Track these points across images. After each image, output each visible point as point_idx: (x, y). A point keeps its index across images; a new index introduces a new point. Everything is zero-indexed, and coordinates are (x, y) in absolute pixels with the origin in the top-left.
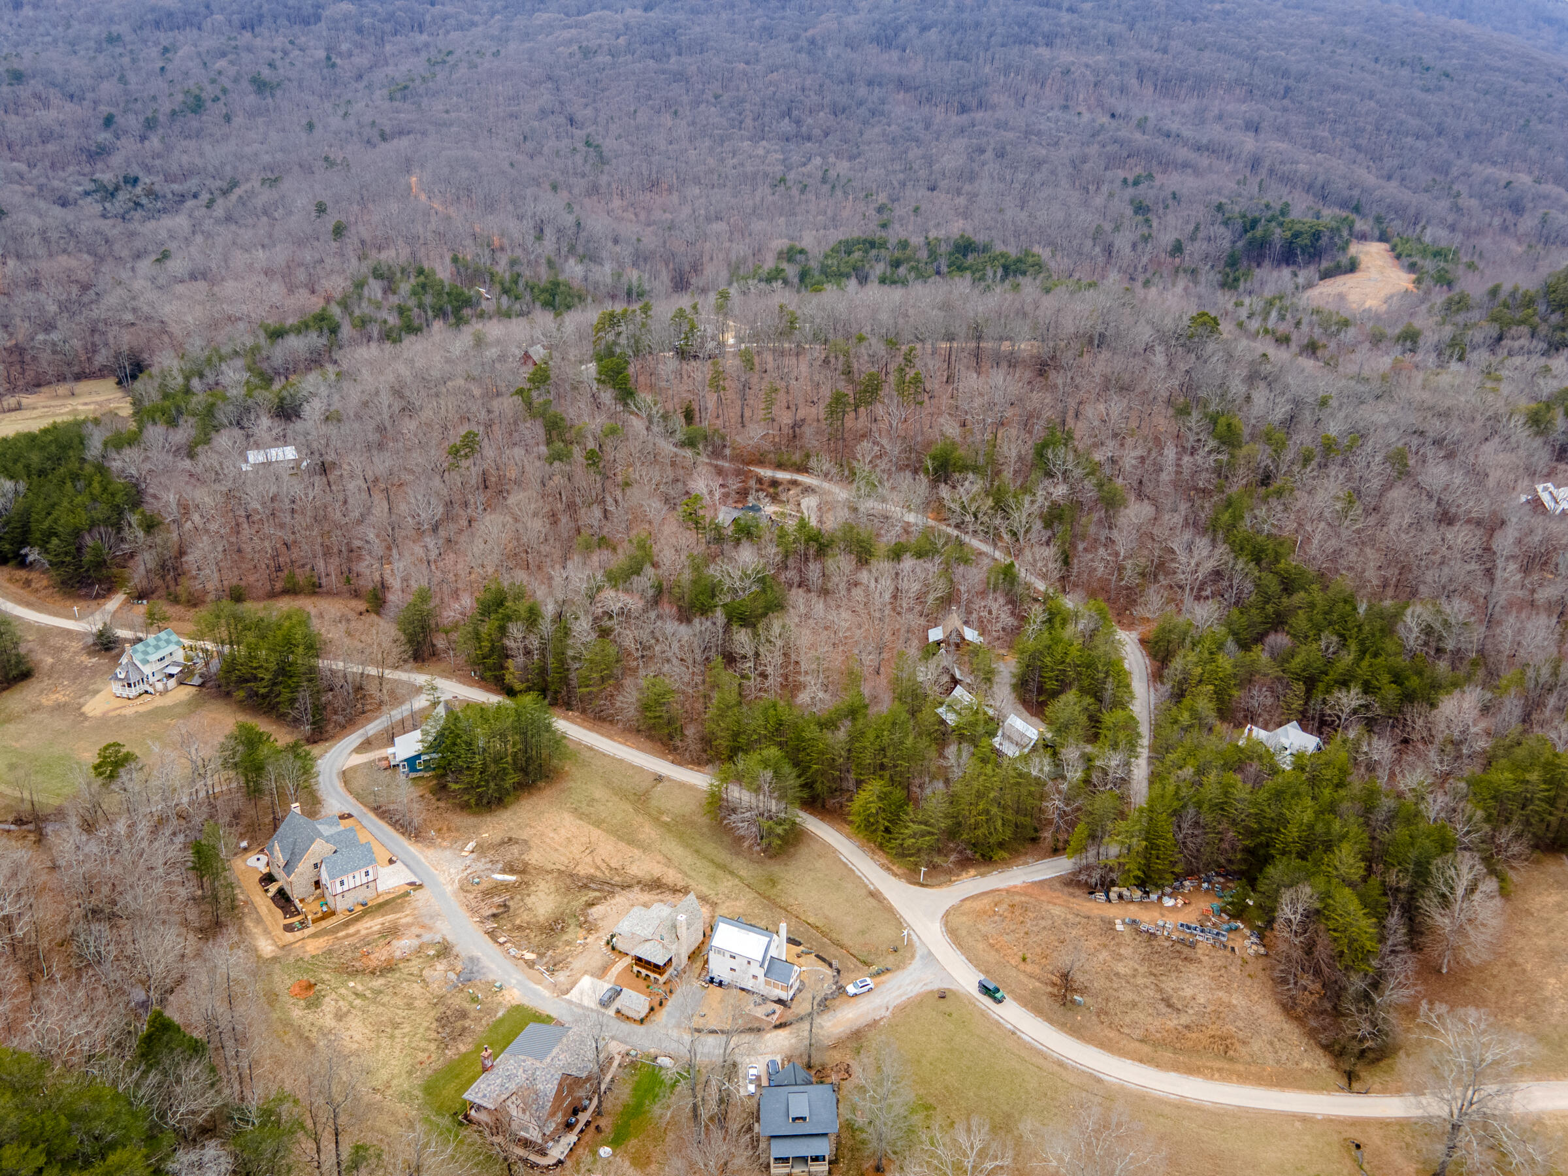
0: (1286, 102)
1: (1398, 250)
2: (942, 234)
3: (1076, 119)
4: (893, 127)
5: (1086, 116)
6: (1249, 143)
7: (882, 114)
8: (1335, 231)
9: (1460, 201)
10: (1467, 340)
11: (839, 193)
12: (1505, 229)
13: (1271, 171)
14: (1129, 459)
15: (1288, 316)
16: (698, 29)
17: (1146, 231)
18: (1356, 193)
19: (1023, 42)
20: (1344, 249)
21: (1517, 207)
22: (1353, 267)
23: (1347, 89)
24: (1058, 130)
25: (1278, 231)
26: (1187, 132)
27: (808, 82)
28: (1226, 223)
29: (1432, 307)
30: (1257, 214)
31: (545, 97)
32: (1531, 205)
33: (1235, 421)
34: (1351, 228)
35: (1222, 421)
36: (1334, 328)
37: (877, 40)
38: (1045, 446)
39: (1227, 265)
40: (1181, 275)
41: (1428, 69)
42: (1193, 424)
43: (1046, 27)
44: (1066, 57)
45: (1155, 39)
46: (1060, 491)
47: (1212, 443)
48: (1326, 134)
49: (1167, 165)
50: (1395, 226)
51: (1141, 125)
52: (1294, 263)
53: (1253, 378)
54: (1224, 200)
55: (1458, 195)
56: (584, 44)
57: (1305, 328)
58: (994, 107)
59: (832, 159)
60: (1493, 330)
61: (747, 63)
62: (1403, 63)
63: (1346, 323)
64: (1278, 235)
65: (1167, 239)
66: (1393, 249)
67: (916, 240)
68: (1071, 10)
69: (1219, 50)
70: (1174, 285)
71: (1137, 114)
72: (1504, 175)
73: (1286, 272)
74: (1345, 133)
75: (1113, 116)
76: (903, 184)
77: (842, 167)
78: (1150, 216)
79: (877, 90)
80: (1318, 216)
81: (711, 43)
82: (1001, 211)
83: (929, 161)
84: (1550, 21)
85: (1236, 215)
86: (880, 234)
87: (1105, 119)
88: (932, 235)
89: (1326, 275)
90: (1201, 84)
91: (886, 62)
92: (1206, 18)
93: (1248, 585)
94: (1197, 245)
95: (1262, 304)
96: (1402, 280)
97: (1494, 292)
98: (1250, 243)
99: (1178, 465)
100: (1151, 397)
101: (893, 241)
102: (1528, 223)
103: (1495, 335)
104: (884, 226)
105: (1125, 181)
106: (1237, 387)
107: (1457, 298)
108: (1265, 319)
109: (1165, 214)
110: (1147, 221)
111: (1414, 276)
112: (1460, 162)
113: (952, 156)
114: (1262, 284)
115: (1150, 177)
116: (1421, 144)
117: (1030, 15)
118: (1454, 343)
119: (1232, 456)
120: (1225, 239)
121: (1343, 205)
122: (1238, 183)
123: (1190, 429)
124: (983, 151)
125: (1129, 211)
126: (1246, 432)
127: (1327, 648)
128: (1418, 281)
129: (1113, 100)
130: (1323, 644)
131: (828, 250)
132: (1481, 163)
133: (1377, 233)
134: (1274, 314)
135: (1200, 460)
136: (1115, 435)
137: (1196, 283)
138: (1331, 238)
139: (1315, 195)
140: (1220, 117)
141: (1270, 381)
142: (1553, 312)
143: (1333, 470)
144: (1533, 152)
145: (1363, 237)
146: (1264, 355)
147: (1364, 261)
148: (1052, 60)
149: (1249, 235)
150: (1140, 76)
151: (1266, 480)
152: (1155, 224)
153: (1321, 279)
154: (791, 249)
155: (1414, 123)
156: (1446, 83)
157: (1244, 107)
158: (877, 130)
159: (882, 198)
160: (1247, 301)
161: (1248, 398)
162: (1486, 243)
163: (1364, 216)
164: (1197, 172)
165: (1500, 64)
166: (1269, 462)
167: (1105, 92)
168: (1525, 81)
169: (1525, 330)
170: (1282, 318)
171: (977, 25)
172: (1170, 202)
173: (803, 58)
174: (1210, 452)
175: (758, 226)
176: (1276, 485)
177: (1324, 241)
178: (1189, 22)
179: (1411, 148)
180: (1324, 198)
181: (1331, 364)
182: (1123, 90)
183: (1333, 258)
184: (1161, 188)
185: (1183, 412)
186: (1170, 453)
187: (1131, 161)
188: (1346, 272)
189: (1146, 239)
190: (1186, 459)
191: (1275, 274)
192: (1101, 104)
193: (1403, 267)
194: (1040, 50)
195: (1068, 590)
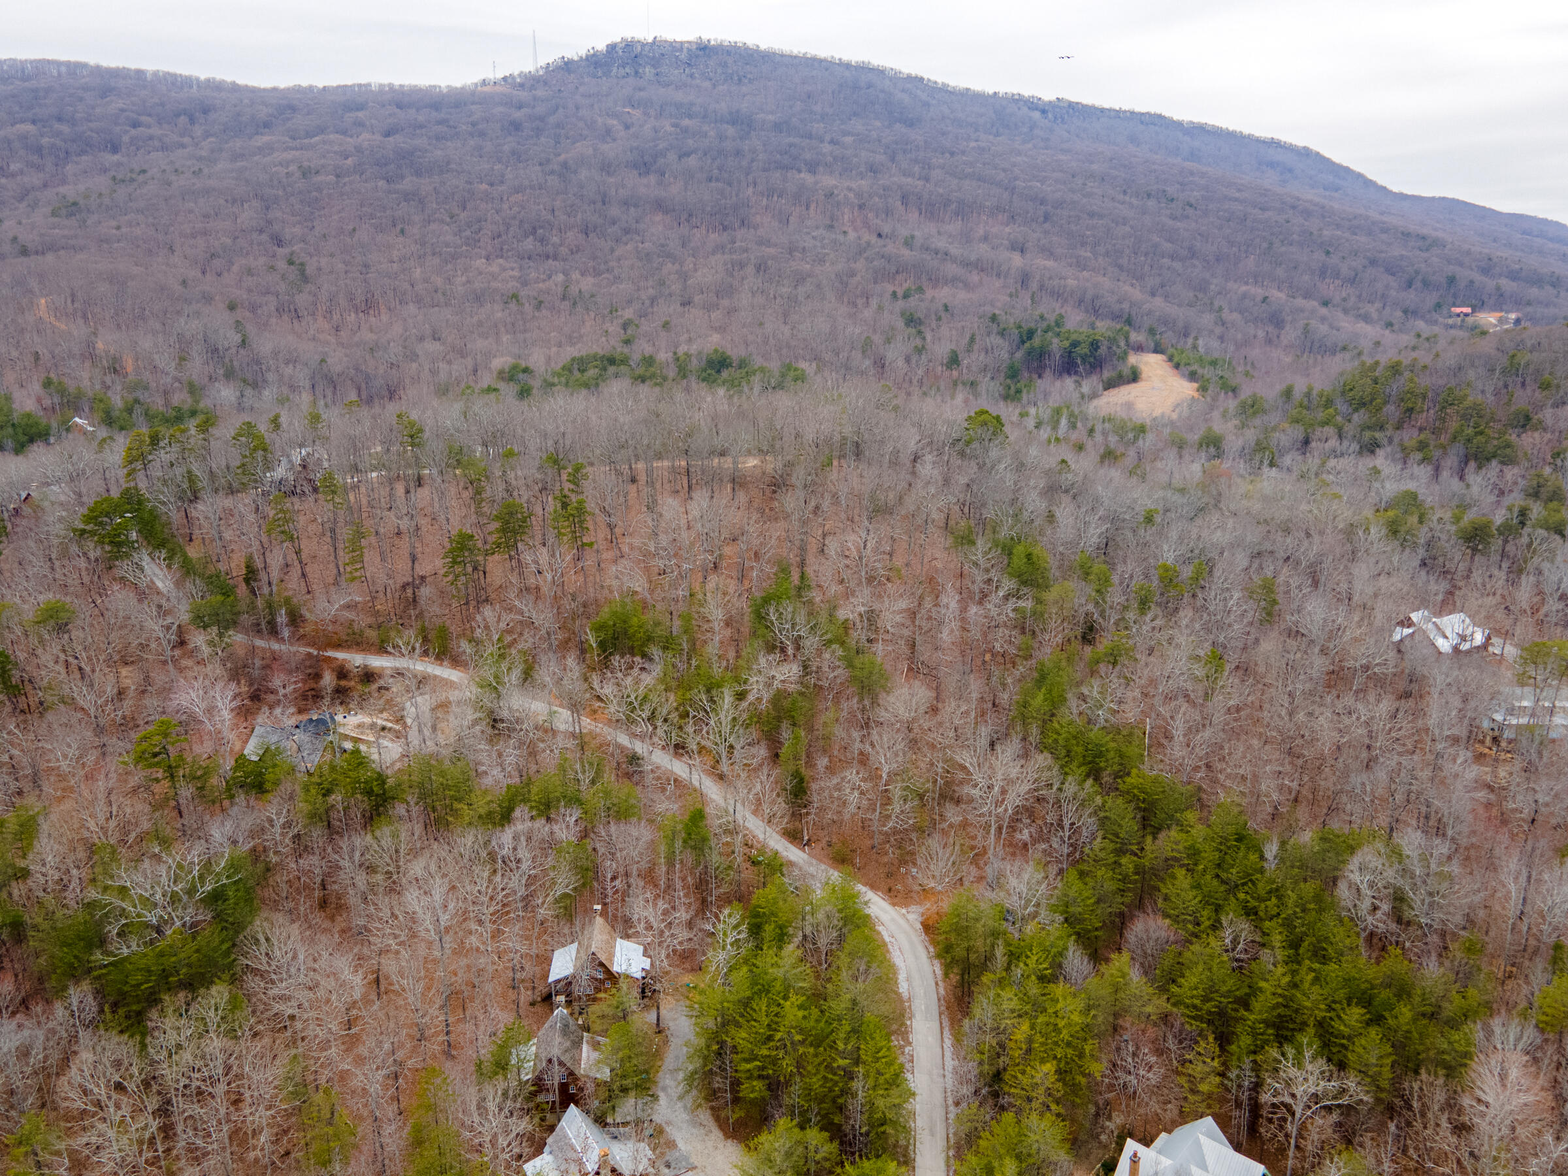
0: (1047, 226)
1: (1176, 359)
2: (694, 348)
3: (841, 238)
4: (647, 245)
5: (852, 235)
6: (1017, 260)
7: (637, 232)
8: (1113, 341)
9: (1224, 315)
10: (1273, 443)
11: (579, 309)
12: (1269, 341)
13: (1042, 287)
14: (893, 611)
15: (1079, 425)
16: (439, 153)
17: (919, 342)
18: (1125, 306)
19: (786, 168)
20: (1123, 357)
21: (1277, 321)
22: (1134, 377)
23: (1101, 216)
24: (823, 247)
25: (1056, 341)
26: (955, 250)
27: (558, 204)
28: (1002, 333)
29: (1225, 411)
30: (1032, 325)
31: (248, 215)
32: (1289, 318)
33: (1036, 551)
34: (1127, 338)
35: (1019, 550)
36: (1131, 435)
37: (635, 166)
38: (766, 601)
39: (1007, 377)
40: (960, 387)
41: (1172, 200)
42: (979, 557)
43: (808, 156)
44: (828, 181)
45: (916, 169)
46: (787, 673)
47: (1008, 584)
48: (1089, 254)
49: (936, 281)
50: (1168, 338)
51: (909, 243)
52: (1076, 373)
53: (1052, 490)
54: (997, 312)
55: (1220, 309)
56: (306, 164)
57: (1098, 437)
58: (756, 227)
59: (576, 275)
60: (1298, 432)
61: (492, 185)
62: (1149, 196)
63: (1141, 430)
64: (1056, 345)
65: (942, 350)
66: (1170, 359)
67: (663, 356)
68: (832, 142)
69: (979, 180)
70: (953, 397)
71: (904, 232)
72: (1259, 292)
73: (1069, 382)
74: (1107, 254)
75: (880, 235)
76: (653, 300)
77: (587, 284)
78: (922, 328)
79: (632, 209)
80: (1092, 326)
81: (453, 166)
82: (761, 324)
83: (684, 277)
84: (1272, 165)
85: (1011, 325)
86: (621, 350)
87: (874, 239)
88: (682, 350)
89: (1110, 385)
90: (964, 210)
91: (646, 186)
92: (963, 153)
93: (1089, 823)
94: (974, 356)
95: (1049, 411)
96: (1186, 389)
97: (1288, 393)
98: (1029, 353)
99: (963, 619)
100: (919, 521)
101: (636, 357)
102: (1290, 334)
103: (1301, 437)
104: (627, 342)
105: (894, 294)
106: (1034, 503)
107: (1250, 402)
108: (1055, 427)
109: (939, 327)
110: (920, 332)
111: (1196, 385)
112: (1215, 281)
113: (708, 273)
114: (1046, 395)
115: (920, 290)
116: (1177, 265)
117: (790, 145)
118: (1260, 447)
119: (1039, 601)
120: (1003, 351)
121: (1116, 317)
122: (1011, 296)
123: (976, 564)
124: (742, 266)
125: (900, 324)
126: (1051, 563)
127: (1235, 941)
128: (1203, 389)
129: (879, 222)
130: (1227, 936)
131: (558, 368)
132: (1235, 281)
133: (1152, 345)
134: (1064, 422)
135: (994, 612)
136: (870, 580)
137: (976, 395)
138: (1110, 348)
139: (1087, 311)
140: (985, 238)
141: (1076, 494)
142: (1356, 410)
143: (1186, 615)
144: (1280, 272)
145: (1140, 348)
146: (1063, 461)
147: (1145, 371)
148: (816, 183)
149: (1027, 345)
150: (905, 199)
151: (1089, 634)
152: (929, 337)
153: (1105, 389)
154: (514, 367)
155: (1168, 246)
156: (1190, 211)
157: (1007, 230)
158: (629, 247)
159: (628, 313)
160: (1033, 411)
161: (1051, 517)
162: (1255, 353)
163: (1138, 329)
164: (967, 286)
165: (1237, 195)
166: (1090, 607)
167: (870, 215)
168: (1263, 209)
169: (1330, 430)
170: (1073, 426)
171: (738, 153)
172: (943, 314)
173: (553, 181)
174: (1006, 598)
175: (480, 344)
176: (1104, 644)
177: (1103, 350)
178: (947, 155)
179: (1169, 268)
180: (1096, 311)
181: (1137, 471)
182: (888, 212)
183: (1114, 368)
184: (933, 299)
185: (966, 540)
186: (950, 600)
187: (899, 277)
188: (1129, 382)
189: (920, 350)
190: (973, 609)
191: (1058, 383)
192: (866, 224)
193: (1183, 376)
194: (802, 175)
195: (806, 838)
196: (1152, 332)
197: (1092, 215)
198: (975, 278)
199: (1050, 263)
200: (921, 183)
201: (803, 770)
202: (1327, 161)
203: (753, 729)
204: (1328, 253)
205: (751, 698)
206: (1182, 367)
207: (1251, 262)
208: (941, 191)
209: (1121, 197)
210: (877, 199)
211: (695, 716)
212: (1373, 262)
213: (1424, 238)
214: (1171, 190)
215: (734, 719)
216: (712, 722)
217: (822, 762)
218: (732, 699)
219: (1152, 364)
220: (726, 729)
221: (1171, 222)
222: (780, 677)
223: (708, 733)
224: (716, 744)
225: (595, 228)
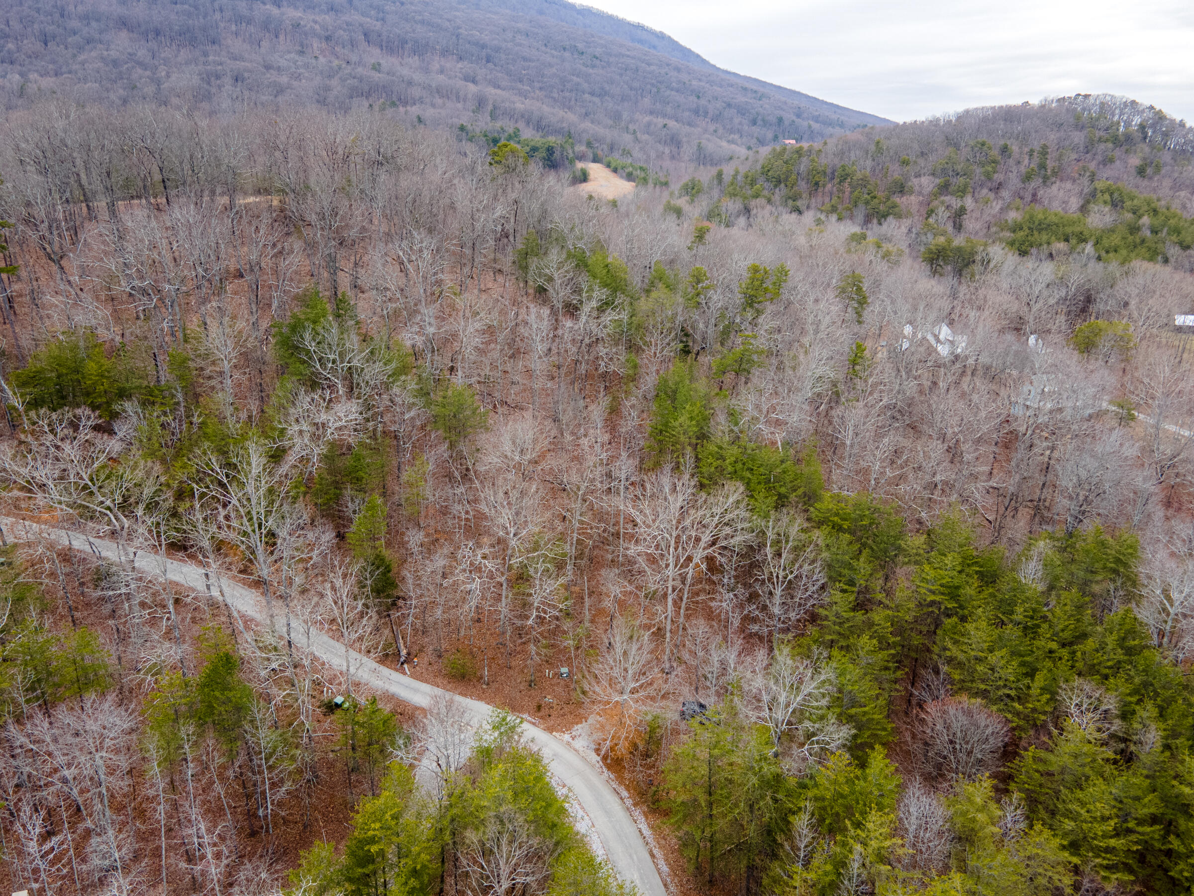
0: (490, 65)
1: (613, 166)
3: (313, 62)
4: (112, 53)
5: (322, 60)
6: (471, 88)
7: (101, 42)
8: (563, 149)
9: (638, 136)
10: (723, 210)
12: (673, 157)
13: (496, 108)
18: (565, 125)
20: (573, 164)
21: (676, 142)
22: (585, 178)
23: (532, 61)
24: (297, 68)
25: (517, 145)
26: (417, 78)
28: (472, 140)
30: (496, 134)
32: (685, 140)
34: (573, 148)
35: (595, 261)
38: (297, 325)
41: (582, 53)
44: (294, 14)
45: (373, 12)
48: (527, 88)
49: (406, 100)
50: (602, 150)
51: (376, 68)
54: (464, 124)
55: (635, 132)
58: (227, 46)
62: (564, 49)
66: (608, 166)
69: (428, 25)
71: (370, 61)
75: (349, 63)
79: (93, 23)
80: (545, 138)
85: (478, 134)
87: (341, 63)
96: (627, 185)
102: (688, 151)
107: (690, 185)
111: (634, 183)
112: (625, 113)
116: (596, 100)
118: (714, 214)
121: (559, 133)
122: (472, 112)
124: (218, 76)
129: (346, 52)
132: (639, 113)
133: (591, 156)
138: (562, 154)
139: (536, 128)
140: (441, 71)
142: (776, 186)
147: (591, 173)
156: (597, 62)
157: (459, 66)
162: (667, 164)
163: (579, 142)
164: (433, 105)
165: (628, 53)
167: (337, 46)
168: (648, 64)
177: (557, 155)
179: (590, 102)
180: (542, 129)
182: (353, 44)
183: (570, 170)
184: (406, 113)
188: (582, 181)
192: (334, 53)
193: (622, 177)
194: (268, 7)
195: (404, 652)
196: (589, 144)
197: (525, 59)
198: (439, 101)
199: (499, 92)
200: (379, 24)
201: (386, 553)
202: (675, 43)
203: (300, 505)
204: (698, 97)
205: (291, 458)
206: (619, 170)
207: (647, 102)
208: (398, 31)
209: (544, 48)
210: (342, 32)
211: (202, 495)
212: (729, 105)
213: (756, 92)
214: (580, 46)
215: (271, 491)
216: (234, 501)
217: (415, 538)
218: (264, 460)
219: (596, 170)
220: (258, 509)
221: (584, 69)
222: (333, 425)
223: (227, 518)
224: (245, 534)
225: (54, 37)
